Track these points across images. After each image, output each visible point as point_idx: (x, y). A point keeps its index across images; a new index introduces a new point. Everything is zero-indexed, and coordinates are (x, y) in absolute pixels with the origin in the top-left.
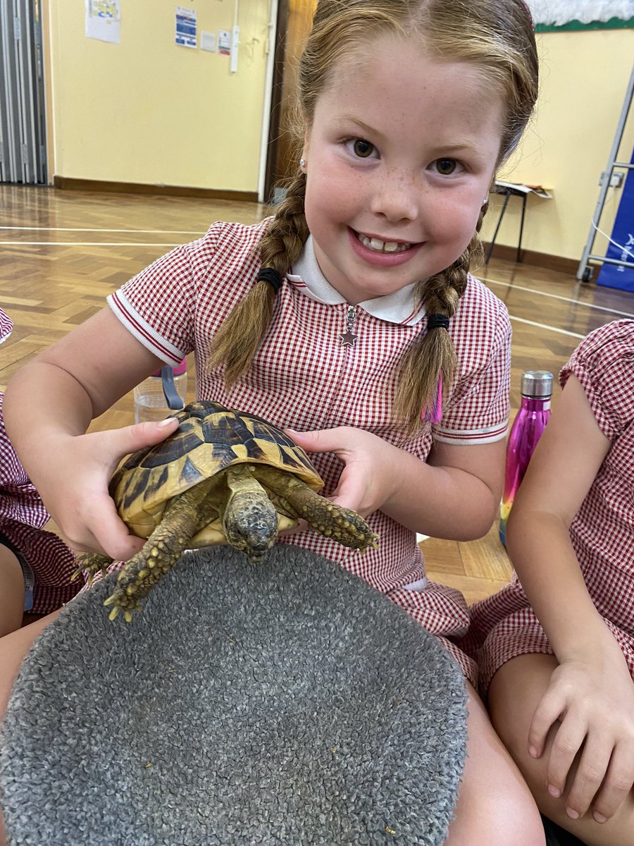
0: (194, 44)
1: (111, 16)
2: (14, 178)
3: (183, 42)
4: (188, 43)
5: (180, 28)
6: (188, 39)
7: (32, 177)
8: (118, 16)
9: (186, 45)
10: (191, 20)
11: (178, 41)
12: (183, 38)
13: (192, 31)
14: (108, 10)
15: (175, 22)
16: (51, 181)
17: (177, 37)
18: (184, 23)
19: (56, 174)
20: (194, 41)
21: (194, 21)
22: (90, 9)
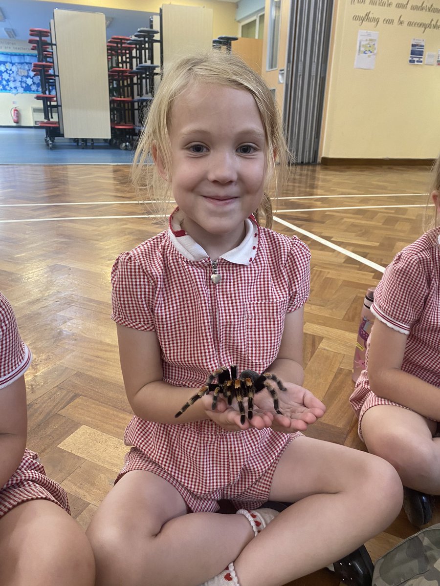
0: (421, 62)
1: (371, 52)
2: (299, 161)
3: (414, 61)
4: (417, 62)
5: (413, 53)
6: (417, 59)
7: (309, 159)
8: (375, 52)
9: (416, 63)
10: (421, 46)
11: (410, 61)
12: (414, 59)
13: (421, 53)
14: (370, 49)
15: (410, 48)
16: (319, 160)
17: (410, 59)
18: (416, 49)
19: (323, 155)
20: (421, 59)
21: (423, 46)
22: (360, 50)
